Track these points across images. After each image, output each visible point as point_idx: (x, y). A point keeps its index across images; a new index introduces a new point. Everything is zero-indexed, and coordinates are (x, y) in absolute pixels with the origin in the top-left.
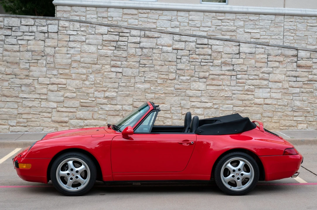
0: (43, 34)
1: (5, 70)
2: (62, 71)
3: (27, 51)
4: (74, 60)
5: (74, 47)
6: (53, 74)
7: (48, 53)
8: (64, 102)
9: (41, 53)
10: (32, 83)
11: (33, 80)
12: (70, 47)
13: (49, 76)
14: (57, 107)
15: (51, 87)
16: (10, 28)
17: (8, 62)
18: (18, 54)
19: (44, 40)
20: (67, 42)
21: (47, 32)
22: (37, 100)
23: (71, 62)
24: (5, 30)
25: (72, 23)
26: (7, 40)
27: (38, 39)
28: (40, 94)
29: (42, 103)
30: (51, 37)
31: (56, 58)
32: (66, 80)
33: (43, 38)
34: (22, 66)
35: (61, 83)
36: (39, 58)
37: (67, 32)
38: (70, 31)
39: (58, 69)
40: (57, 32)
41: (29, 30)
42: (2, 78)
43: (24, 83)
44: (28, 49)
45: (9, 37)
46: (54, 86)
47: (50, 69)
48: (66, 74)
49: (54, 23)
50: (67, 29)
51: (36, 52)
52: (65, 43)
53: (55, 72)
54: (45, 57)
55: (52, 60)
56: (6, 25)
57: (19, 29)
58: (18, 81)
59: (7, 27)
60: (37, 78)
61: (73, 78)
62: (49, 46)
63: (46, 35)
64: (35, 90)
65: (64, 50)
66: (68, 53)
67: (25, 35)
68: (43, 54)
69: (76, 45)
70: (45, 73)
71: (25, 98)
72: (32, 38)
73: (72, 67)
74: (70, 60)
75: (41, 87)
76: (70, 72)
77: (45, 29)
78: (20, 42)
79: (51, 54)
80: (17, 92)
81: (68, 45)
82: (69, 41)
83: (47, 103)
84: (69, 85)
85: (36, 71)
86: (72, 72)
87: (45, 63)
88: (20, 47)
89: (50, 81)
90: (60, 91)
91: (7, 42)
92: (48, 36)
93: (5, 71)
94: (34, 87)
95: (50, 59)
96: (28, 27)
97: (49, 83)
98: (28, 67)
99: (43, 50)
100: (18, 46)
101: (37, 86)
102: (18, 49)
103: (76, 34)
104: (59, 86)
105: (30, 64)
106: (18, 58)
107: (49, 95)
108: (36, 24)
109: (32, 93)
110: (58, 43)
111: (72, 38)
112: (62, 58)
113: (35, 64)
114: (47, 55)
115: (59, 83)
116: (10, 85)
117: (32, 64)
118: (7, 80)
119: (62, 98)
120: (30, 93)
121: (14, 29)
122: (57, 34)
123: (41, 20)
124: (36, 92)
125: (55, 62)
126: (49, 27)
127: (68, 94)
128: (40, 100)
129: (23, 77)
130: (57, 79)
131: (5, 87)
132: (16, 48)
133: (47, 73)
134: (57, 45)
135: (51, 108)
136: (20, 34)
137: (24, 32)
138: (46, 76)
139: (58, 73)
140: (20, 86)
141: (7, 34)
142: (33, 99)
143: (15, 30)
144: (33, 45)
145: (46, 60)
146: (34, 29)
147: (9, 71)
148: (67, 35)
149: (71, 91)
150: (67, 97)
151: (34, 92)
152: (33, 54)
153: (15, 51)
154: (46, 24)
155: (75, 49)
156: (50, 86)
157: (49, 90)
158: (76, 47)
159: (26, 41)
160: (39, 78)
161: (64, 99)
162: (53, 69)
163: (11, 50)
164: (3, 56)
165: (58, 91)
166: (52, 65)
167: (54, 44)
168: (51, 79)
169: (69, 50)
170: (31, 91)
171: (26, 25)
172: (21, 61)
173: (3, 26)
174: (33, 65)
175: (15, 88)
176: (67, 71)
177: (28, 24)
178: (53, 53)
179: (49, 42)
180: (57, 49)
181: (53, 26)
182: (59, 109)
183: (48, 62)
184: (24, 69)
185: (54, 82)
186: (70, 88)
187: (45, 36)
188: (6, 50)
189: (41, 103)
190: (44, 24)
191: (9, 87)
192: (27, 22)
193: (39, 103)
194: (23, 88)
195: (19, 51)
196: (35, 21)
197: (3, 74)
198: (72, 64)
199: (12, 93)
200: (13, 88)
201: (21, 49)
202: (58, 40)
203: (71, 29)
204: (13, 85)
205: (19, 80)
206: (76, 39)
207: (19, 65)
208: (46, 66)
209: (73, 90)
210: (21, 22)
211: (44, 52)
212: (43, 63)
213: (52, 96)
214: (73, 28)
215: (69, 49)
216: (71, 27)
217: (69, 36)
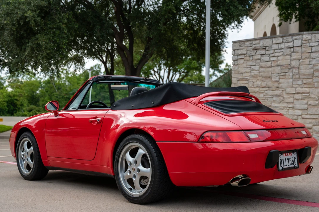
0: (289, 49)
1: (261, 83)
2: (306, 81)
3: (277, 66)
4: (316, 69)
5: (315, 57)
6: (298, 84)
7: (294, 66)
8: (308, 109)
9: (288, 66)
10: (281, 94)
11: (282, 90)
12: (312, 58)
13: (295, 86)
14: (302, 114)
15: (297, 96)
16: (265, 48)
17: (263, 77)
18: (270, 69)
19: (290, 54)
20: (310, 53)
21: (292, 47)
22: (286, 108)
23: (314, 71)
24: (261, 50)
25: (313, 36)
26: (262, 58)
27: (286, 55)
28: (287, 103)
29: (290, 111)
30: (296, 50)
31: (301, 70)
32: (309, 89)
33: (289, 53)
34: (273, 80)
35: (305, 92)
36: (286, 71)
37: (309, 44)
38: (312, 43)
39: (302, 80)
40: (301, 46)
41: (278, 48)
42: (259, 91)
43: (275, 94)
44: (278, 64)
45: (264, 56)
46: (299, 95)
47: (296, 79)
48: (310, 84)
49: (299, 38)
50: (309, 42)
51: (284, 66)
52: (308, 55)
53: (300, 82)
54: (291, 70)
55: (297, 72)
56: (262, 46)
57: (271, 48)
58: (270, 93)
59: (262, 48)
60: (285, 89)
61: (316, 86)
62: (294, 59)
63: (292, 49)
64: (283, 100)
65: (307, 61)
66: (311, 63)
67: (276, 52)
68: (290, 67)
69: (317, 55)
70: (291, 84)
71: (276, 107)
72: (281, 54)
73: (314, 76)
74: (312, 70)
75: (288, 96)
76: (313, 81)
77: (290, 44)
78: (272, 59)
79: (296, 66)
80: (270, 102)
81: (310, 56)
82: (312, 52)
83: (294, 111)
84: (312, 93)
85: (284, 83)
86: (314, 81)
87: (291, 75)
88: (272, 63)
89: (296, 90)
90: (304, 100)
91: (262, 60)
92: (294, 50)
93: (261, 85)
94: (283, 96)
95: (295, 71)
96: (278, 45)
97: (294, 93)
98: (278, 80)
99: (289, 64)
100: (270, 62)
101: (285, 96)
102: (270, 65)
103: (317, 45)
104: (303, 95)
105: (280, 77)
106: (270, 73)
107: (295, 103)
108: (284, 41)
109: (281, 102)
110: (302, 56)
111: (314, 49)
112: (306, 69)
113: (284, 77)
114: (293, 68)
115: (303, 92)
116: (265, 96)
117: (281, 76)
118: (263, 93)
119: (306, 106)
120: (280, 103)
121: (267, 48)
122: (301, 47)
123: (288, 37)
124: (285, 101)
125: (300, 73)
126: (294, 42)
127: (311, 102)
128: (288, 108)
129: (274, 88)
130: (302, 88)
131: (261, 98)
132: (269, 64)
133: (293, 83)
134: (301, 58)
135: (297, 115)
136: (272, 52)
137: (275, 50)
138: (292, 86)
139: (303, 83)
140: (272, 96)
141: (262, 53)
142: (282, 108)
143: (269, 49)
144: (282, 60)
145: (292, 72)
146: (282, 46)
147: (264, 84)
148: (310, 47)
149: (314, 99)
150: (310, 105)
151: (283, 102)
152: (282, 68)
153: (268, 67)
154: (292, 40)
155: (317, 59)
156: (295, 95)
157: (295, 99)
158: (318, 57)
159: (277, 57)
160: (287, 89)
161: (307, 107)
162: (298, 79)
163: (266, 67)
164: (259, 72)
165: (302, 99)
166: (297, 76)
167: (299, 57)
168: (297, 89)
169: (312, 61)
170: (281, 100)
171: (277, 44)
172: (273, 75)
173: (259, 48)
174: (282, 78)
175: (269, 99)
176: (310, 80)
177: (278, 42)
178: (298, 65)
179: (295, 56)
180: (301, 61)
181: (297, 40)
182: (303, 116)
183: (294, 74)
184: (275, 82)
185: (299, 92)
186: (313, 96)
187: (291, 51)
188: (262, 67)
189: (288, 111)
190: (290, 40)
191: (264, 98)
192: (277, 41)
193: (287, 111)
194: (275, 98)
195: (271, 67)
196: (283, 39)
197: (259, 87)
198: (315, 73)
199: (266, 103)
200: (267, 98)
201: (273, 65)
202: (302, 53)
203: (313, 41)
204: (267, 97)
205: (271, 91)
206: (317, 49)
207: (271, 79)
208: (292, 77)
209: (316, 98)
210: (272, 42)
211: (291, 65)
212: (289, 75)
213: (297, 105)
214: (314, 40)
215: (311, 59)
216: (313, 39)
217: (311, 48)
